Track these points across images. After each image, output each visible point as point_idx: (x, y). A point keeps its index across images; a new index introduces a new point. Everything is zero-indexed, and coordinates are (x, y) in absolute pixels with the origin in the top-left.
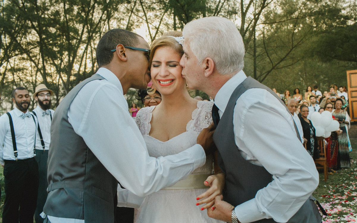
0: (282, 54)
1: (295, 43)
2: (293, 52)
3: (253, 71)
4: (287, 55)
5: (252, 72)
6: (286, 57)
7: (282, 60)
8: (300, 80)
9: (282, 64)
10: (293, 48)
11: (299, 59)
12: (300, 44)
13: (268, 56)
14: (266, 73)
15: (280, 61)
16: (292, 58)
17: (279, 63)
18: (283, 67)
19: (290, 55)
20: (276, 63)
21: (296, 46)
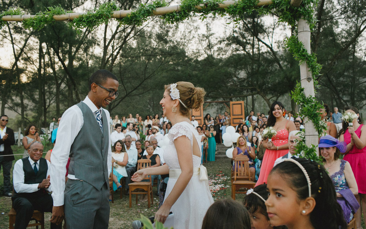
0: (136, 83)
1: (147, 75)
2: (145, 83)
4: (140, 85)
7: (136, 89)
8: (148, 107)
9: (135, 92)
10: (145, 79)
11: (149, 89)
13: (123, 84)
14: (119, 99)
15: (133, 89)
16: (144, 88)
17: (132, 91)
18: (135, 95)
19: (142, 85)
20: (130, 91)
21: (148, 78)
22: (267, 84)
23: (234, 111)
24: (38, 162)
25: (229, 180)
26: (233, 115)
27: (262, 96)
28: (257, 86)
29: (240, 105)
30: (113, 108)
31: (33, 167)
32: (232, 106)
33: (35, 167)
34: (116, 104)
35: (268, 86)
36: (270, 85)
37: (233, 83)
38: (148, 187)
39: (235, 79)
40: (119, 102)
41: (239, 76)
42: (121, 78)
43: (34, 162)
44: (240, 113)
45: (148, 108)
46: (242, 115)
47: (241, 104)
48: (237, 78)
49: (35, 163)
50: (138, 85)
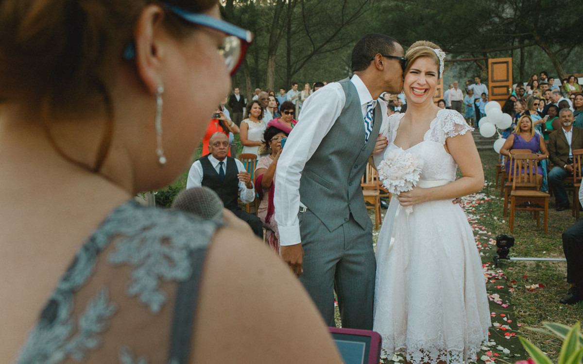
0: (328, 32)
1: (346, 18)
2: (343, 31)
3: (285, 55)
4: (335, 35)
5: (285, 57)
6: (333, 37)
7: (328, 41)
8: (345, 69)
9: (327, 47)
10: (343, 25)
11: (349, 41)
12: (352, 21)
13: (308, 34)
14: (303, 58)
15: (324, 43)
16: (341, 39)
17: (323, 45)
18: (327, 51)
19: (339, 35)
20: (319, 45)
21: (348, 23)
22: (552, 27)
23: (495, 75)
24: (225, 161)
25: (491, 186)
26: (493, 81)
27: (542, 47)
28: (535, 32)
29: (505, 65)
30: (295, 72)
31: (218, 170)
32: (492, 66)
33: (221, 169)
34: (298, 67)
35: (554, 30)
36: (557, 29)
37: (492, 27)
38: (376, 199)
39: (497, 20)
40: (304, 64)
41: (504, 15)
42: (305, 25)
43: (219, 162)
44: (505, 78)
45: (346, 72)
46: (507, 80)
47: (507, 62)
48: (500, 17)
49: (221, 163)
50: (333, 34)
